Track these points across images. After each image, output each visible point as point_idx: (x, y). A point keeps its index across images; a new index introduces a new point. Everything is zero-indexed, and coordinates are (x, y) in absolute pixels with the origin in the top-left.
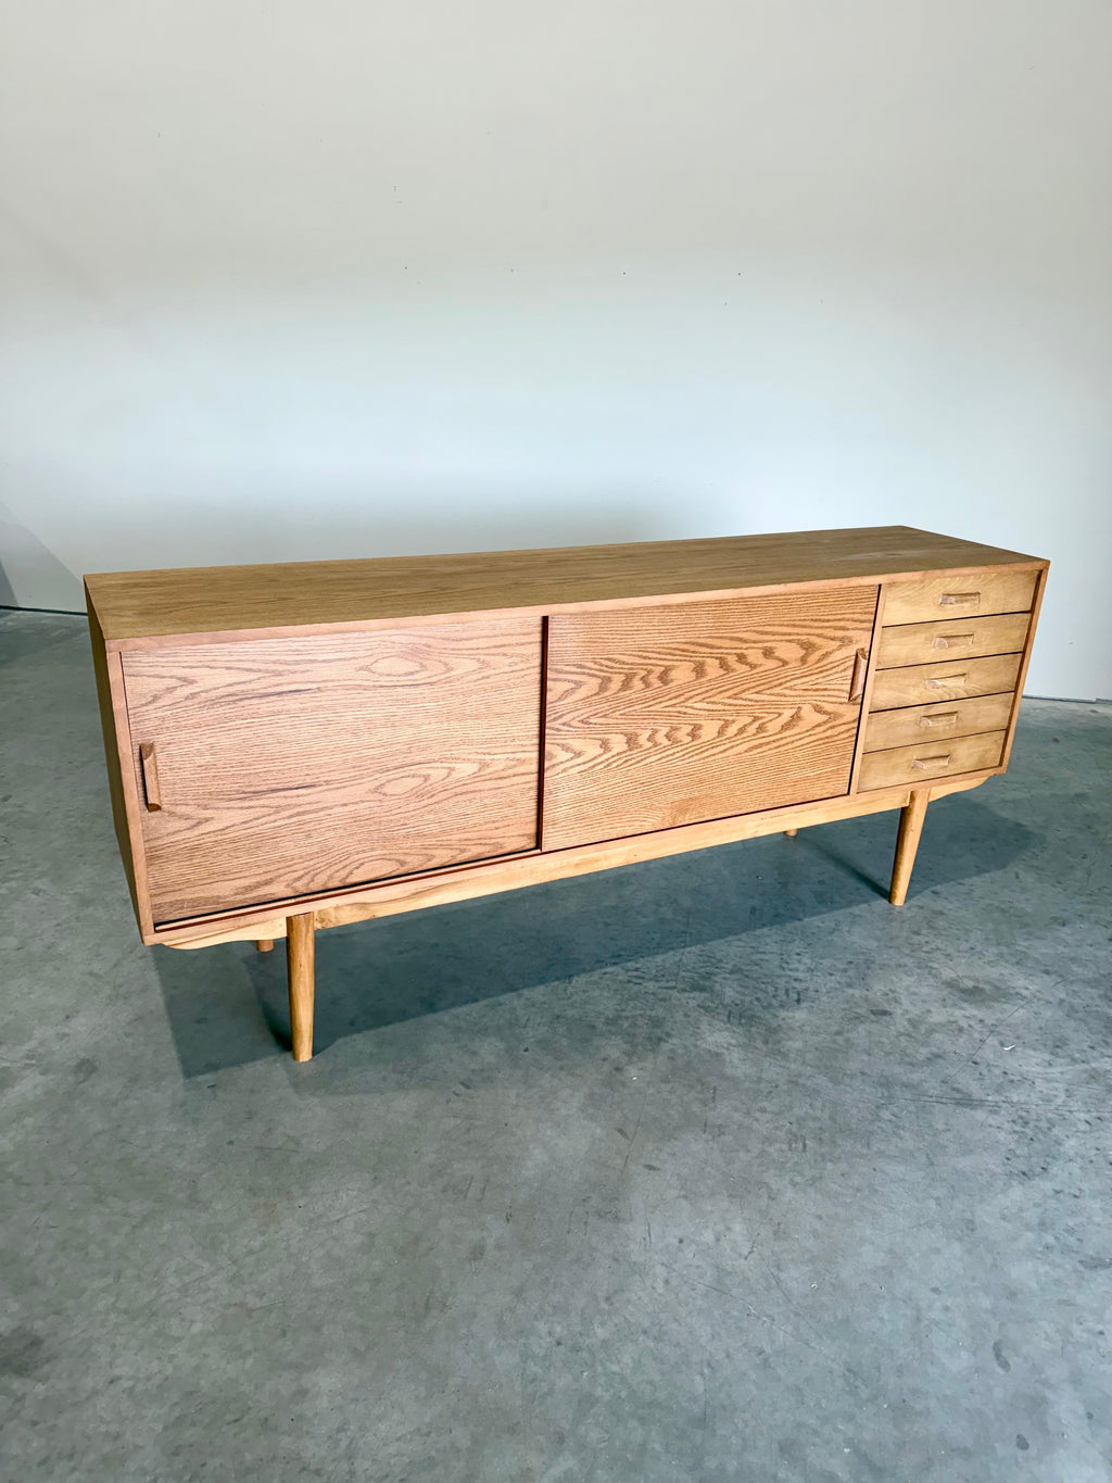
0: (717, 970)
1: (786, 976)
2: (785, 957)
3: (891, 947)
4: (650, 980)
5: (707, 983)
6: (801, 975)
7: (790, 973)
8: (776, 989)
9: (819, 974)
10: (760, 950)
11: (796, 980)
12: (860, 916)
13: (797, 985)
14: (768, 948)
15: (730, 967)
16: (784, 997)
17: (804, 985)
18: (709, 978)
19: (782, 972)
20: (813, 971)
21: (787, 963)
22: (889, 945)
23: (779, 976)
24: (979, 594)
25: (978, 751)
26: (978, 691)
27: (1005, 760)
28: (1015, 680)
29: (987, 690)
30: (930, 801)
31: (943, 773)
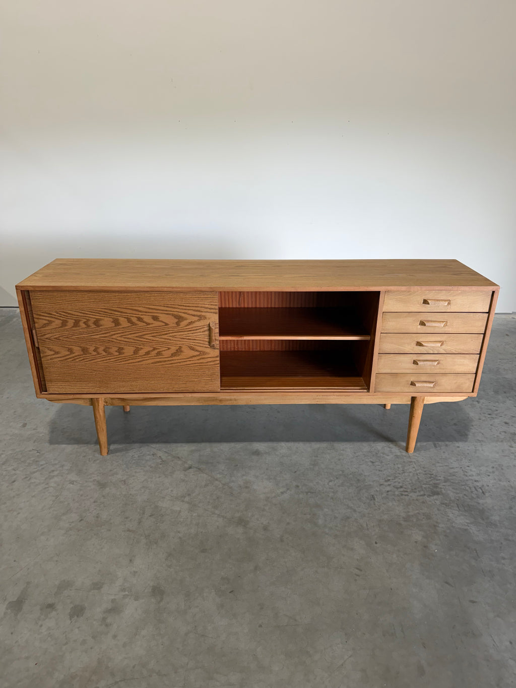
1: (470, 479)
5: (438, 490)
6: (476, 478)
8: (470, 488)
9: (483, 476)
13: (478, 484)
16: (476, 492)
17: (481, 483)
19: (467, 478)
20: (480, 475)
21: (466, 472)
24: (450, 300)
25: (456, 383)
26: (453, 351)
27: (476, 390)
28: (480, 348)
29: (460, 351)
30: (425, 403)
31: (431, 390)
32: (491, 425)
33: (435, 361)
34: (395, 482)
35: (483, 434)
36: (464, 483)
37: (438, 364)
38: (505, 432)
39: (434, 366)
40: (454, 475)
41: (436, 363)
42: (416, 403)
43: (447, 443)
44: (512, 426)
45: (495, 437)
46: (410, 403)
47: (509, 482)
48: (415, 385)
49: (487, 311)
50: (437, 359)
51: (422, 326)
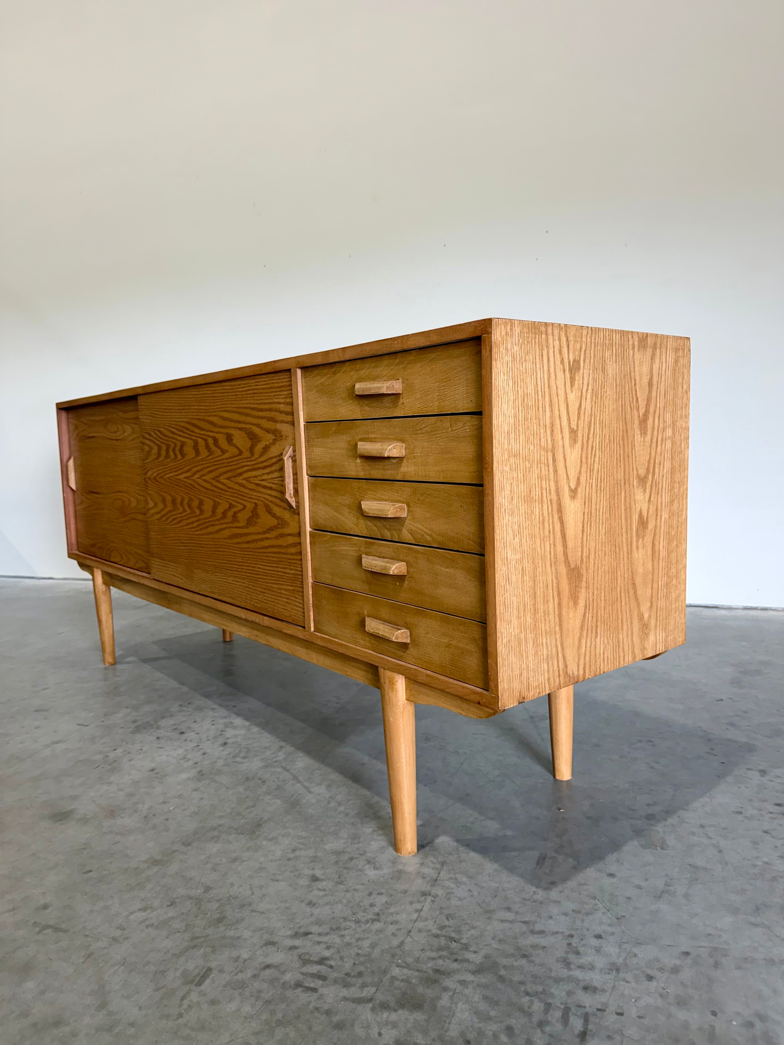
0: (455, 965)
1: (570, 979)
2: (575, 941)
3: (756, 925)
4: (335, 981)
5: (430, 993)
6: (596, 978)
7: (578, 974)
8: (548, 1007)
9: (629, 976)
10: (538, 927)
11: (586, 988)
12: (705, 869)
13: (587, 1000)
14: (551, 926)
15: (477, 959)
16: (559, 1027)
17: (600, 999)
18: (435, 981)
19: (564, 973)
20: (618, 970)
21: (578, 953)
22: (753, 919)
23: (557, 980)
25: (449, 645)
26: (428, 538)
27: (493, 684)
29: (441, 540)
32: (765, 832)
34: (319, 943)
36: (540, 989)
40: (524, 956)
47: (714, 1014)
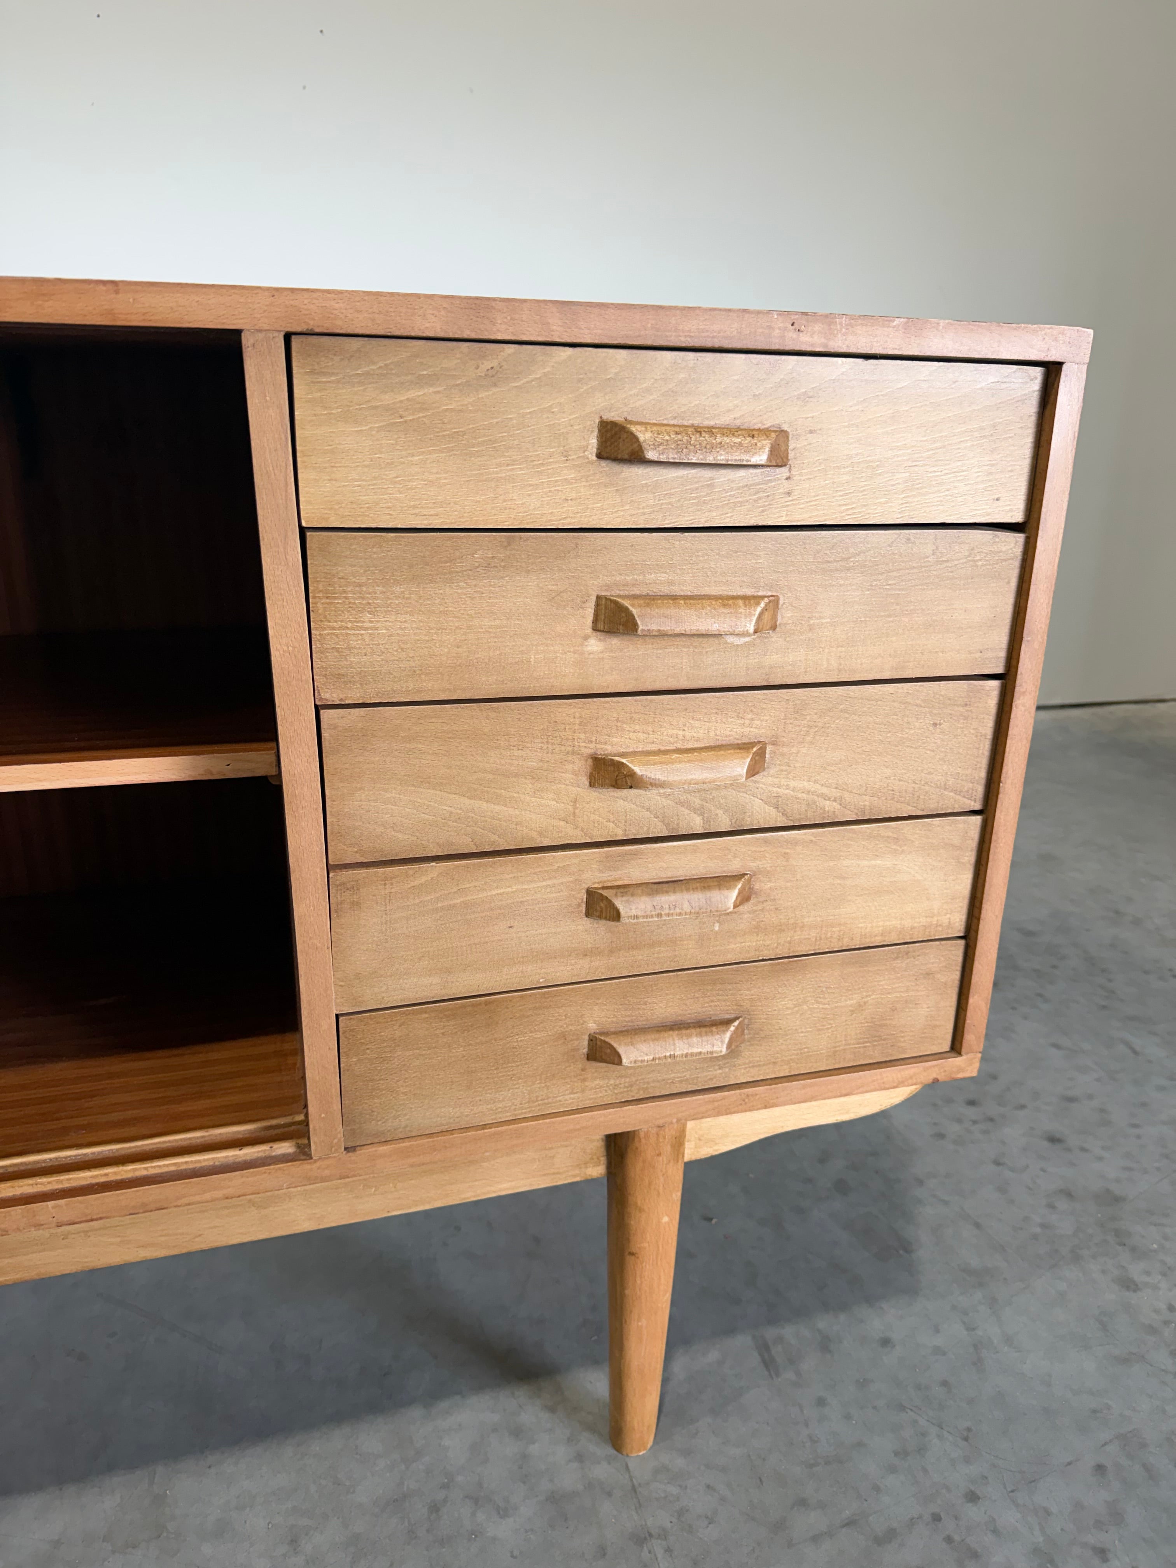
24: (783, 434)
25: (860, 1007)
26: (829, 806)
27: (974, 1037)
28: (983, 774)
29: (867, 804)
30: (687, 1158)
31: (717, 1076)
33: (722, 881)
35: (977, 1225)
37: (744, 898)
38: (1069, 1194)
39: (722, 916)
41: (733, 895)
42: (635, 1169)
43: (824, 1322)
44: (1083, 1150)
45: (1035, 1237)
46: (598, 1170)
48: (615, 1059)
49: (1018, 517)
50: (734, 866)
51: (615, 641)
